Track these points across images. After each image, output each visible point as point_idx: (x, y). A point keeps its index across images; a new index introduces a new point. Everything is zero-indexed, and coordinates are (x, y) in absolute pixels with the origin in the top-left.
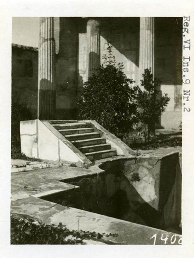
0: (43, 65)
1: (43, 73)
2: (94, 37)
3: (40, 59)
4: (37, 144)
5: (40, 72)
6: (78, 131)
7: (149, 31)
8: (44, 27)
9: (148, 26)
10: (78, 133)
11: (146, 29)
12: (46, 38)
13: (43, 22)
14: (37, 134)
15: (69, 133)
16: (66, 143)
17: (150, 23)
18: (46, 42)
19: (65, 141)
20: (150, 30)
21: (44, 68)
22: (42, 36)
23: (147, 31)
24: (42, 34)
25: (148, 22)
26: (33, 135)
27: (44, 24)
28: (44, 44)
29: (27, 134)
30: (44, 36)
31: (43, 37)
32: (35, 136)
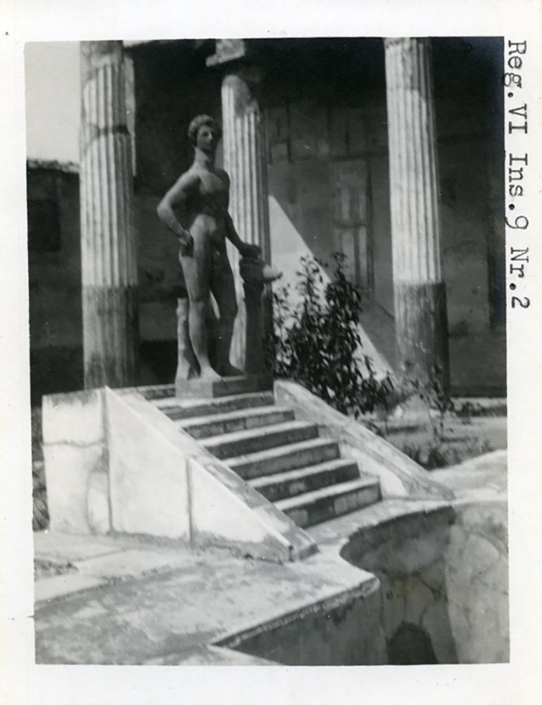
0: (94, 209)
1: (95, 233)
2: (246, 118)
3: (87, 193)
4: (105, 476)
5: (88, 232)
6: (244, 419)
7: (416, 93)
8: (94, 93)
9: (412, 78)
10: (245, 428)
11: (405, 88)
12: (102, 125)
13: (90, 77)
14: (105, 440)
15: (214, 429)
16: (212, 469)
17: (416, 70)
18: (103, 139)
19: (210, 464)
20: (419, 90)
21: (98, 218)
22: (87, 119)
23: (409, 93)
24: (90, 116)
25: (413, 68)
26: (92, 444)
27: (93, 83)
28: (95, 143)
29: (69, 440)
30: (94, 121)
31: (90, 124)
32: (98, 450)
